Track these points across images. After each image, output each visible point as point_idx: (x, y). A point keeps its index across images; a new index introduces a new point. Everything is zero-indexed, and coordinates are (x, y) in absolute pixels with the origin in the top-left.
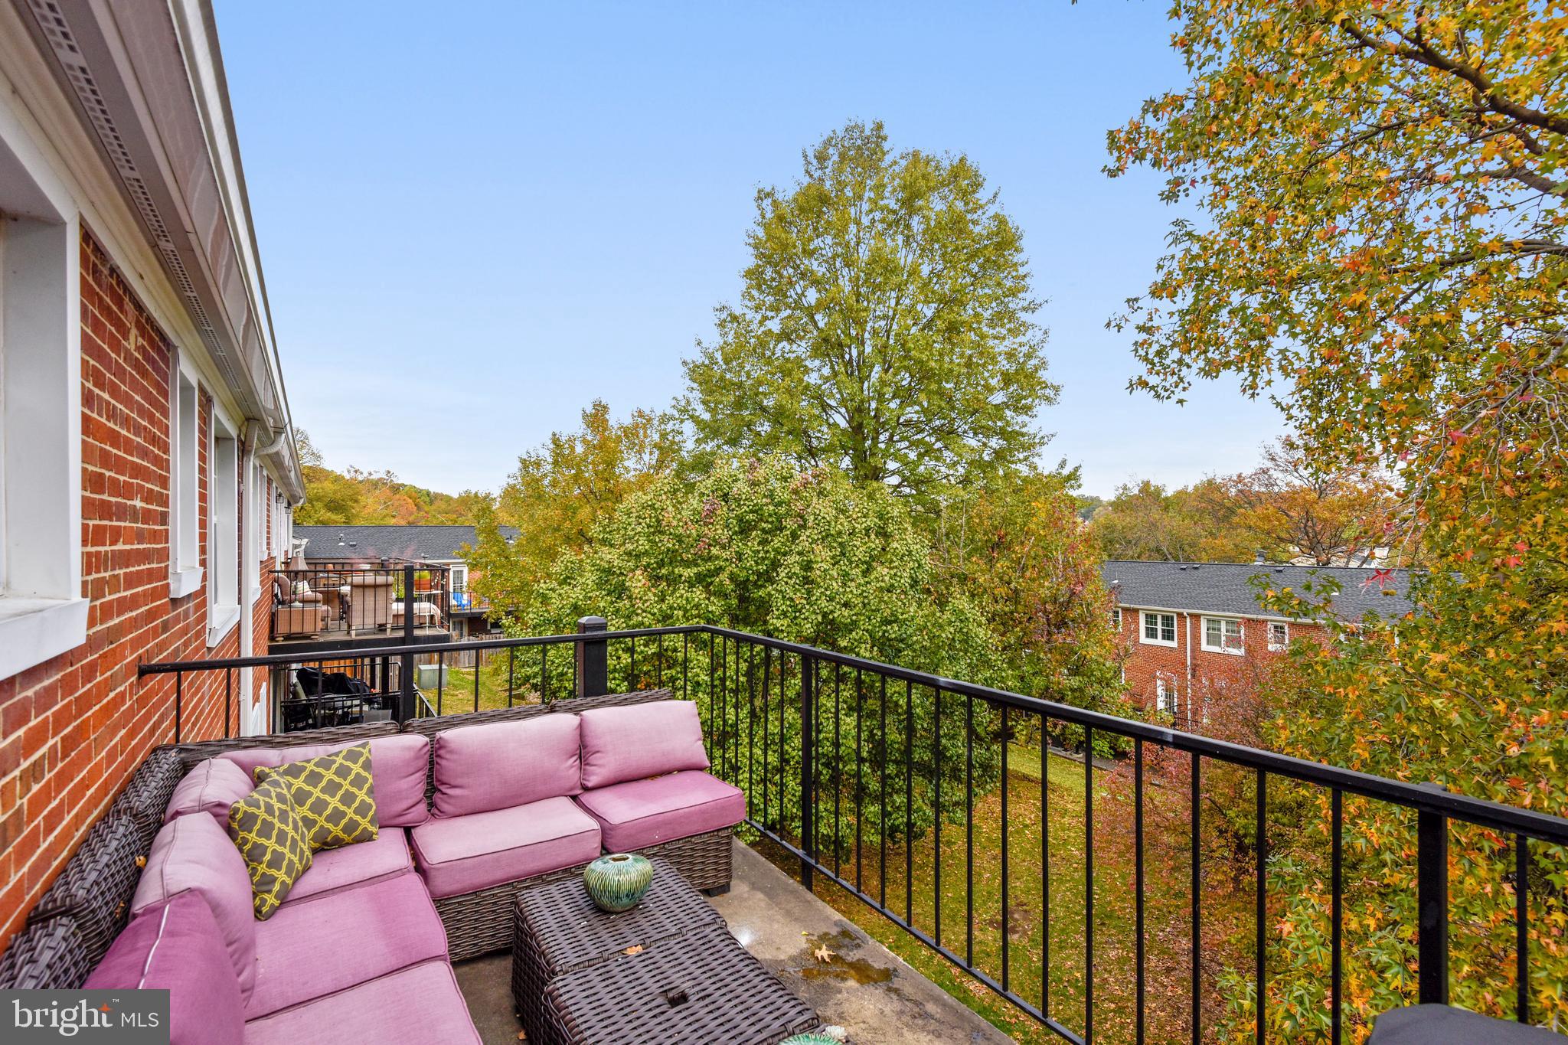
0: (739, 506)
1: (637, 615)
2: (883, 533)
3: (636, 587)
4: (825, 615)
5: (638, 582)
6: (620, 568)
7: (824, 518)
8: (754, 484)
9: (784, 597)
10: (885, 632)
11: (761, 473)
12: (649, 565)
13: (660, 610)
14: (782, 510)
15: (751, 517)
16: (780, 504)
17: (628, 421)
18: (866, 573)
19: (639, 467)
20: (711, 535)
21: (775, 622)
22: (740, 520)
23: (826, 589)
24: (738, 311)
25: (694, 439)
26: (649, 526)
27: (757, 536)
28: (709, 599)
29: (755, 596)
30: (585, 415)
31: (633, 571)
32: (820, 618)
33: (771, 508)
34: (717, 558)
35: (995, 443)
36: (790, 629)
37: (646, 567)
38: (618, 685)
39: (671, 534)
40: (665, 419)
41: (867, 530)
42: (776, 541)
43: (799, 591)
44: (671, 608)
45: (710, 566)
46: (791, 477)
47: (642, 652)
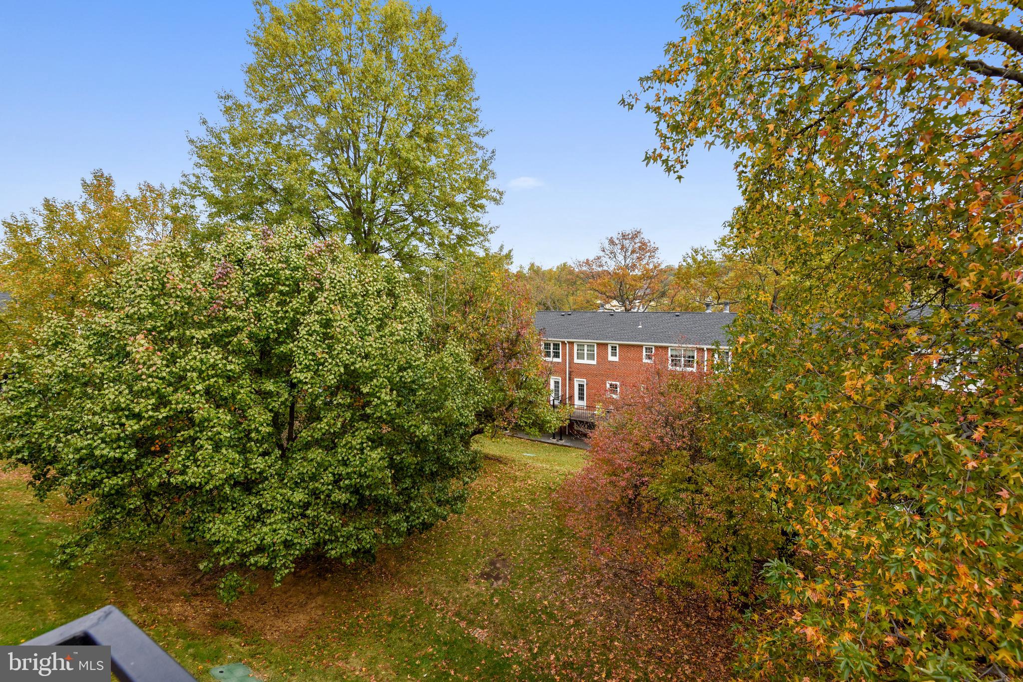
0: (254, 270)
1: (143, 380)
2: (391, 294)
3: (138, 352)
4: (346, 366)
5: (140, 346)
6: (119, 332)
7: (339, 281)
8: (268, 250)
9: (306, 352)
10: (401, 377)
11: (274, 241)
12: (154, 328)
13: (171, 373)
14: (299, 274)
15: (267, 280)
16: (296, 269)
17: (135, 194)
18: (380, 328)
19: (151, 236)
20: (226, 297)
21: (297, 375)
22: (257, 283)
23: (347, 344)
24: (243, 99)
25: (208, 214)
26: (152, 289)
27: (275, 297)
28: (226, 358)
29: (277, 351)
30: (85, 184)
31: (134, 334)
32: (342, 370)
33: (288, 272)
34: (234, 319)
35: (457, 230)
36: (314, 381)
37: (150, 331)
38: (124, 453)
39: (178, 296)
40: (175, 193)
41: (379, 292)
42: (294, 302)
43: (320, 346)
44: (185, 370)
45: (227, 326)
46: (305, 245)
47: (150, 417)
